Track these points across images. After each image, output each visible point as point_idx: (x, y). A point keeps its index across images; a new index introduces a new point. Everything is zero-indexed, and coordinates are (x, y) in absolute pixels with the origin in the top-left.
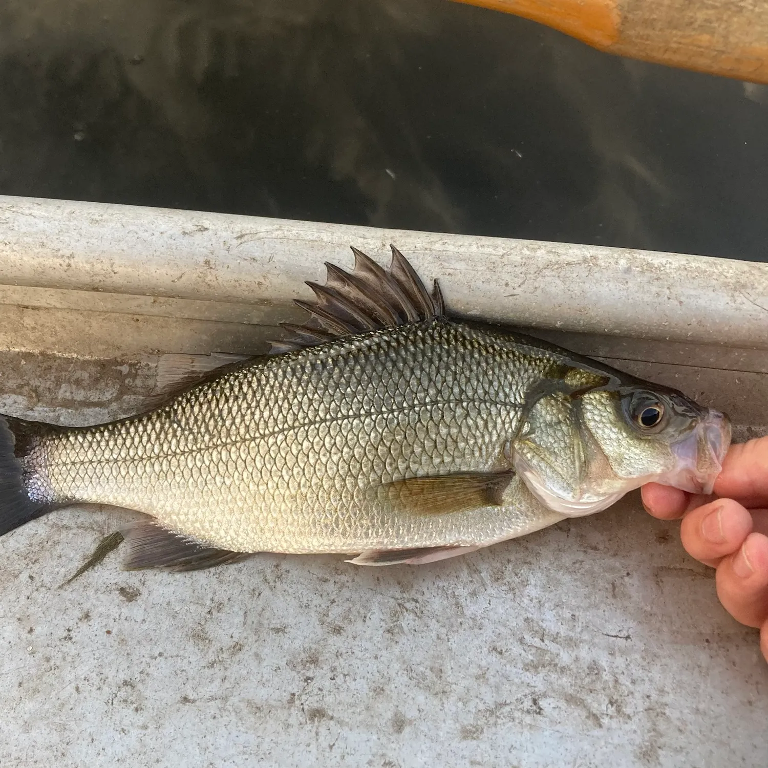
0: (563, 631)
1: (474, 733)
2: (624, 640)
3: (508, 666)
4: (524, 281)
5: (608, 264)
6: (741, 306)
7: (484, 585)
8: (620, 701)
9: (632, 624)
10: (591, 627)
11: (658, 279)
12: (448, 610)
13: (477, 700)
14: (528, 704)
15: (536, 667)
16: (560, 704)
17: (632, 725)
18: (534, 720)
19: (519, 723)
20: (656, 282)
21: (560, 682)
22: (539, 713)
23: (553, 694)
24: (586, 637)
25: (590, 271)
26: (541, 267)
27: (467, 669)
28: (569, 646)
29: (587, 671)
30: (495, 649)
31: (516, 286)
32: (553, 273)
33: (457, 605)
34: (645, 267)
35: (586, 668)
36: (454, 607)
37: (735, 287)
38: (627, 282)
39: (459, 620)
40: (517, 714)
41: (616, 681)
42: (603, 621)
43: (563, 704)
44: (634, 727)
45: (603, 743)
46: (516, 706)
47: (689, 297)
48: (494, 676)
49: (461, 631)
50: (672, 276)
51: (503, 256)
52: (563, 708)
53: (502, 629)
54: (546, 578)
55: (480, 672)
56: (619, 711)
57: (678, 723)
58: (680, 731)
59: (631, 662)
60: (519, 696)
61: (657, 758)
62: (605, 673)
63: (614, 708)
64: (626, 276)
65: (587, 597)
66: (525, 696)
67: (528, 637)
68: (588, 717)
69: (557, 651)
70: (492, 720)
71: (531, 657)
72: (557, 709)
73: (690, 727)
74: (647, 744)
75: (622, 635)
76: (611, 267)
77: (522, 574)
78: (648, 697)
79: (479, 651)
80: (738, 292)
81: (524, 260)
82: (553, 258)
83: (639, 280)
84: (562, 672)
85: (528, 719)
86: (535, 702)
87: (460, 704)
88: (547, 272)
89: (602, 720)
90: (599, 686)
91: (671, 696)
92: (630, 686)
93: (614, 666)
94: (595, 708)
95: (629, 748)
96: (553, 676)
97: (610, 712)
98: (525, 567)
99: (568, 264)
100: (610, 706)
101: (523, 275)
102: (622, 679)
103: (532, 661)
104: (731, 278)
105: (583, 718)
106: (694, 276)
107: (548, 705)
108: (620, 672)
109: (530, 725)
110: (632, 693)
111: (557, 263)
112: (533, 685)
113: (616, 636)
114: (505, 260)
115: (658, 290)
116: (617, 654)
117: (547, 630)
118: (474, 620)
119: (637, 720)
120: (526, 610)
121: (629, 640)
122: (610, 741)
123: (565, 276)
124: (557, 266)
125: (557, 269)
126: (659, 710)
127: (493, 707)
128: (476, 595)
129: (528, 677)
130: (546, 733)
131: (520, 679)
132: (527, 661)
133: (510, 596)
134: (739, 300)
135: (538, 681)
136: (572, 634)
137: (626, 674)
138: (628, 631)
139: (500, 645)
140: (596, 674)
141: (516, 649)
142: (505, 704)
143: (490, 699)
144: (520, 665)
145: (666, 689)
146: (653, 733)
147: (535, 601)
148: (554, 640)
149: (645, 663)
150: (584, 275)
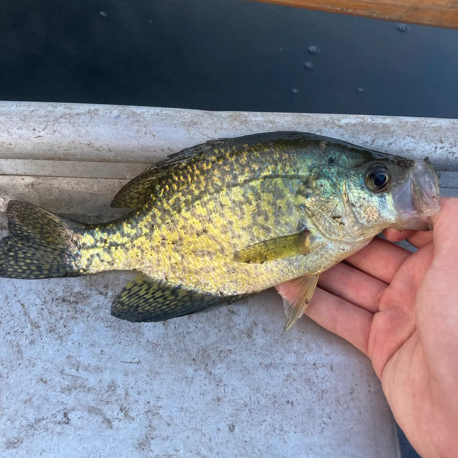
0: (94, 362)
1: (16, 443)
2: (136, 365)
3: (49, 391)
4: (46, 127)
5: (105, 113)
6: (194, 136)
7: (40, 336)
8: (127, 408)
9: (143, 353)
10: (113, 358)
11: (138, 121)
12: (12, 356)
13: (22, 419)
14: (60, 417)
15: (70, 390)
16: (84, 415)
17: (134, 425)
18: (63, 429)
19: (51, 432)
20: (136, 123)
21: (86, 399)
22: (67, 423)
23: (80, 408)
24: (109, 365)
25: (91, 118)
26: (58, 117)
27: (19, 396)
28: (96, 372)
29: (107, 389)
30: (42, 380)
31: (40, 130)
32: (66, 120)
33: (19, 351)
34: (130, 115)
35: (106, 387)
36: (16, 353)
37: (189, 124)
38: (117, 124)
39: (19, 362)
40: (51, 425)
41: (127, 394)
42: (123, 353)
43: (86, 414)
44: (136, 426)
45: (111, 440)
46: (51, 420)
47: (159, 132)
48: (37, 400)
49: (19, 370)
50: (147, 119)
51: (32, 111)
52: (86, 417)
53: (49, 365)
54: (86, 327)
55: (28, 398)
56: (126, 415)
57: (168, 420)
58: (168, 424)
59: (139, 379)
60: (54, 412)
61: (150, 446)
62: (119, 389)
63: (123, 414)
64: (116, 120)
65: (114, 337)
66: (59, 411)
67: (67, 370)
68: (103, 422)
69: (87, 377)
70: (31, 432)
71: (67, 383)
72: (81, 419)
73: (176, 421)
74: (143, 437)
75: (135, 361)
76: (107, 115)
77: (69, 327)
78: (148, 403)
79: (30, 382)
80: (191, 127)
81: (47, 113)
82: (67, 111)
83: (125, 122)
84: (89, 391)
85: (58, 429)
86: (65, 415)
87: (9, 423)
88: (62, 120)
89: (113, 423)
90: (113, 398)
91: (165, 400)
92: (136, 396)
93: (127, 383)
94: (109, 414)
95: (131, 441)
96: (82, 395)
97: (119, 417)
98: (73, 322)
99: (77, 114)
100: (120, 412)
101: (45, 123)
102: (131, 392)
103: (68, 385)
104: (187, 119)
105: (100, 423)
106: (162, 118)
107: (75, 417)
108: (131, 387)
109: (59, 432)
110: (137, 401)
111: (69, 114)
112: (66, 403)
113: (131, 362)
114: (33, 114)
115: (137, 128)
116: (130, 374)
117: (82, 363)
118: (29, 361)
119: (138, 421)
120: (69, 351)
121: (139, 364)
122: (117, 437)
123: (74, 122)
124: (69, 116)
125: (69, 117)
126: (155, 412)
127: (34, 422)
128: (34, 343)
129: (64, 397)
130: (71, 437)
131: (57, 399)
132: (64, 386)
133: (59, 342)
134: (192, 132)
135: (70, 400)
136: (99, 364)
137: (134, 388)
138: (139, 358)
139: (47, 376)
140: (113, 390)
141: (58, 378)
142: (43, 419)
143: (31, 416)
144: (59, 389)
145: (161, 396)
146: (149, 429)
147: (76, 343)
148: (86, 369)
149: (148, 379)
150: (87, 121)
